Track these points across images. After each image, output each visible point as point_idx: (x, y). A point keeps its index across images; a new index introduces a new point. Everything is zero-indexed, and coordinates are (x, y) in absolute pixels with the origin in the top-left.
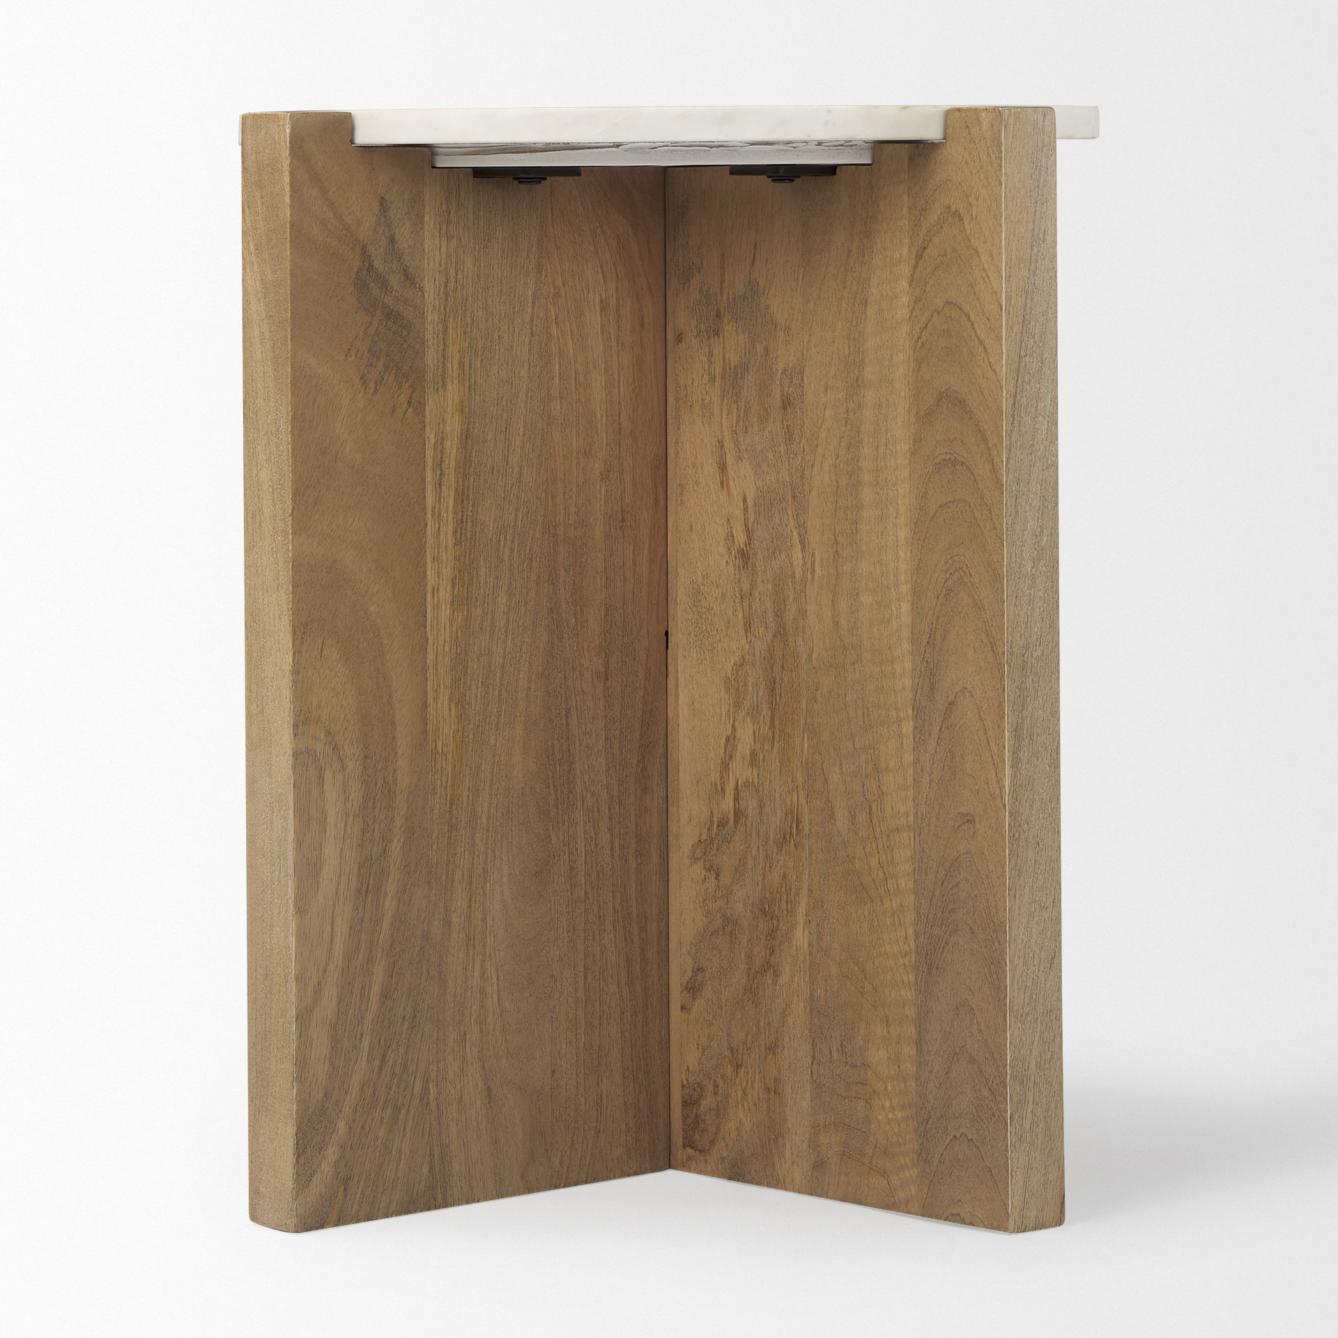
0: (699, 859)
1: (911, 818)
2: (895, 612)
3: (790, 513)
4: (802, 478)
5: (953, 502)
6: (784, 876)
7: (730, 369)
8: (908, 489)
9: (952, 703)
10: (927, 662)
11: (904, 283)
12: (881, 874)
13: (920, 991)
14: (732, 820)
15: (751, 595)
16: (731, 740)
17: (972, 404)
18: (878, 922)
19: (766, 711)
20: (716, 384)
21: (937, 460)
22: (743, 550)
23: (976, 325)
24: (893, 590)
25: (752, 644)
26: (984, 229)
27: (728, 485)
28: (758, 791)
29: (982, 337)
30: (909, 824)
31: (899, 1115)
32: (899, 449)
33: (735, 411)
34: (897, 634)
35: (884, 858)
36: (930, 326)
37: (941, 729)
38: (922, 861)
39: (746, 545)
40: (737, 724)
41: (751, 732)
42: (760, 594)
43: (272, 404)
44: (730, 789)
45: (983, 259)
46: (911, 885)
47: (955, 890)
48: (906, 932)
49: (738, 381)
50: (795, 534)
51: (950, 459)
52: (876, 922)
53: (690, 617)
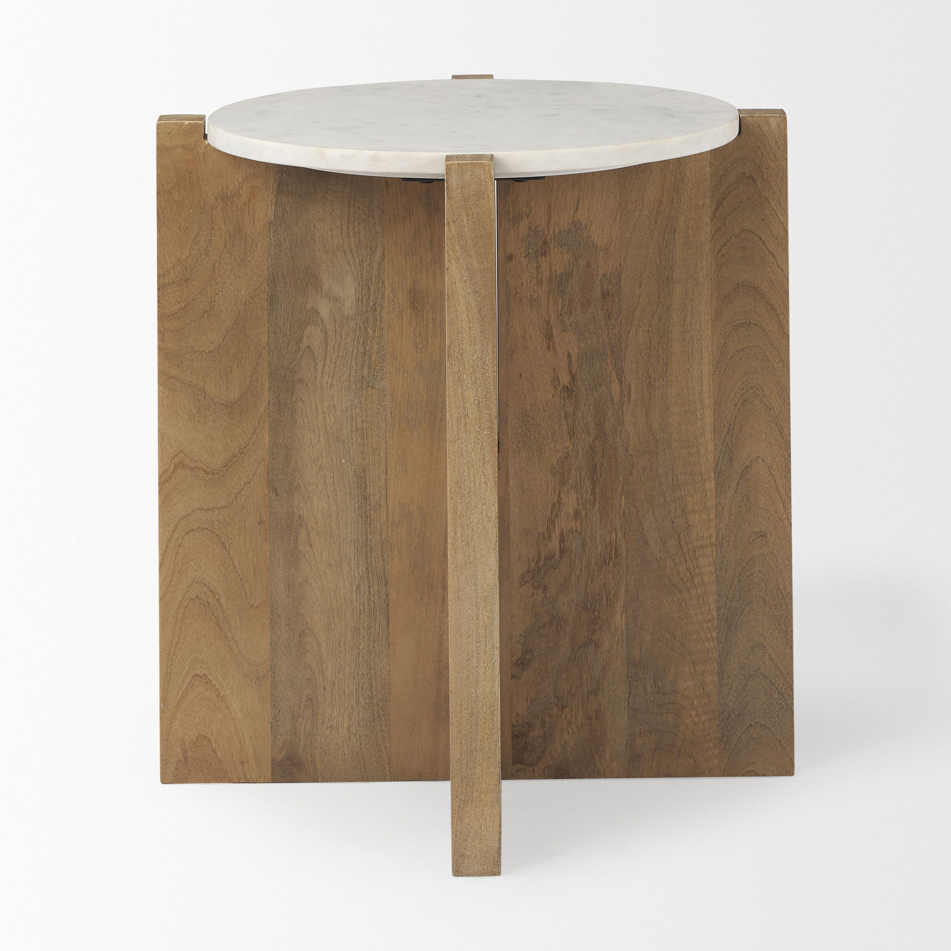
0: (528, 582)
1: (713, 539)
2: (700, 417)
3: (609, 362)
4: (619, 340)
5: (748, 348)
6: (604, 585)
7: (556, 276)
8: (710, 343)
9: (747, 467)
10: (727, 444)
11: (707, 220)
12: (689, 575)
13: (721, 642)
14: (558, 555)
15: (574, 414)
16: (557, 506)
17: (764, 289)
18: (686, 604)
19: (588, 484)
20: (543, 286)
21: (735, 324)
22: (567, 387)
23: (766, 243)
24: (698, 403)
25: (576, 444)
26: (773, 187)
27: (554, 346)
28: (580, 534)
29: (772, 249)
30: (712, 542)
31: (704, 718)
32: (703, 318)
33: (561, 302)
34: (701, 429)
35: (691, 565)
36: (728, 244)
37: (738, 483)
38: (723, 564)
39: (570, 384)
40: (562, 495)
41: (574, 499)
42: (582, 413)
43: (478, 347)
44: (556, 536)
45: (772, 203)
46: (713, 578)
47: (750, 578)
48: (709, 607)
49: (563, 283)
50: (614, 374)
51: (746, 323)
52: (684, 604)
53: (519, 431)
